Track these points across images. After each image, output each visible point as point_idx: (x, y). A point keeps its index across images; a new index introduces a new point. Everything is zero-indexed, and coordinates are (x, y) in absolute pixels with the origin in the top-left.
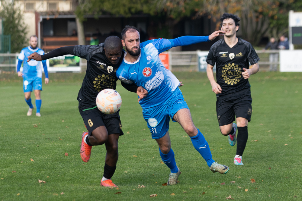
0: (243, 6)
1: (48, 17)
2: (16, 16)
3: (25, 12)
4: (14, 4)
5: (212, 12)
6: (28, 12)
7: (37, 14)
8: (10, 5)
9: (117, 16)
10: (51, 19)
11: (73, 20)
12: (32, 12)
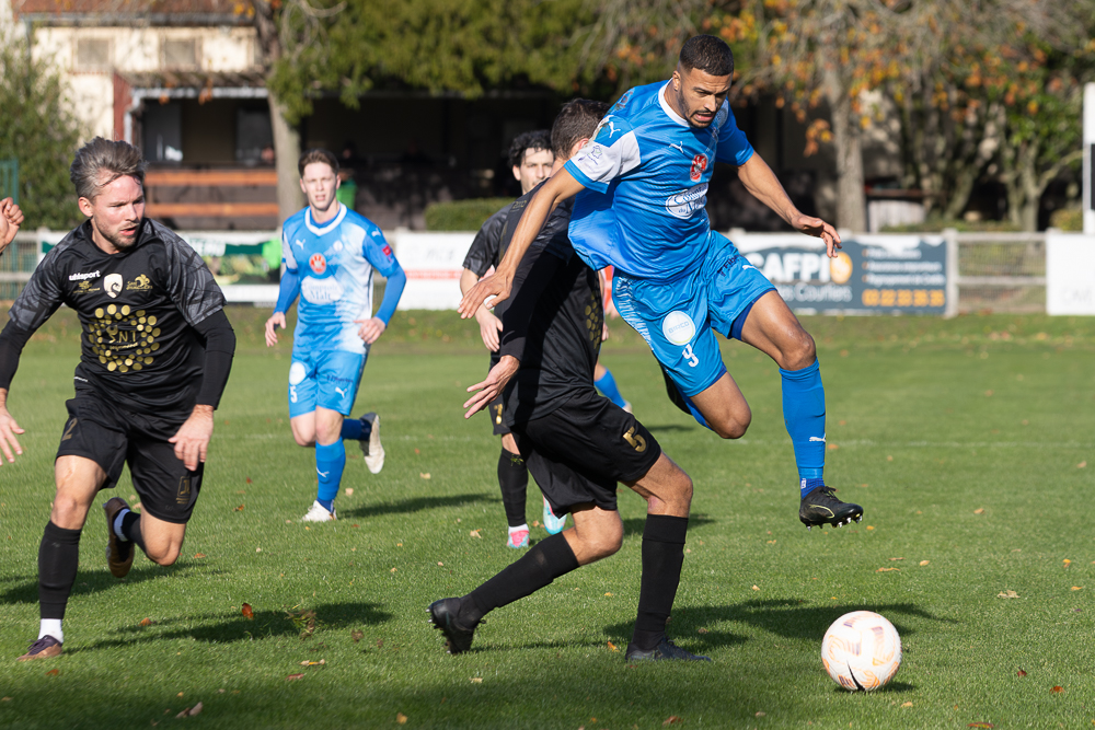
0: (907, 61)
1: (161, 94)
2: (39, 86)
3: (72, 72)
4: (31, 41)
5: (791, 84)
6: (87, 72)
7: (121, 82)
8: (17, 44)
9: (435, 92)
10: (173, 101)
11: (261, 106)
12: (100, 73)
